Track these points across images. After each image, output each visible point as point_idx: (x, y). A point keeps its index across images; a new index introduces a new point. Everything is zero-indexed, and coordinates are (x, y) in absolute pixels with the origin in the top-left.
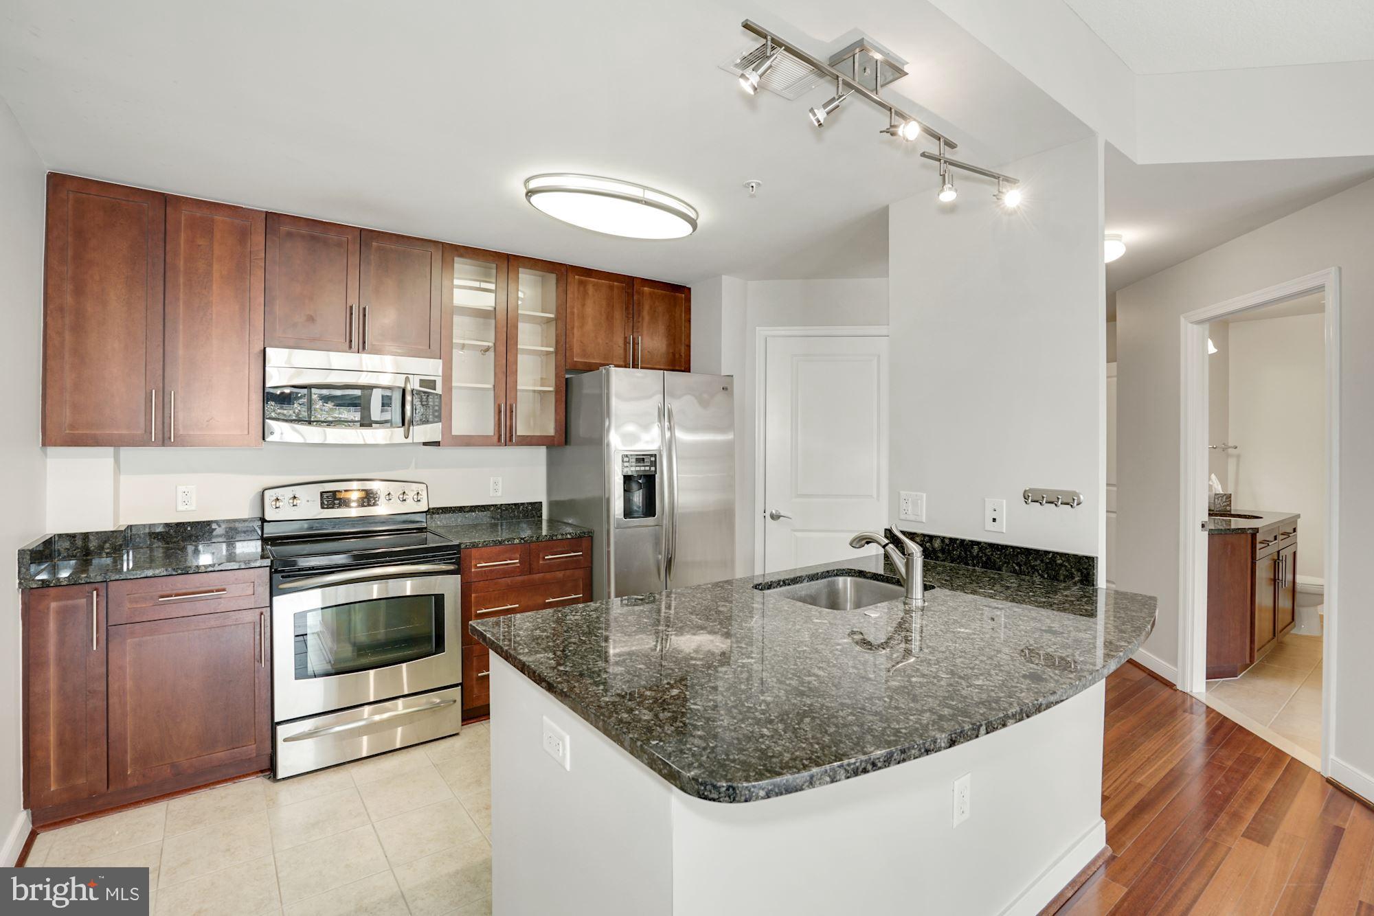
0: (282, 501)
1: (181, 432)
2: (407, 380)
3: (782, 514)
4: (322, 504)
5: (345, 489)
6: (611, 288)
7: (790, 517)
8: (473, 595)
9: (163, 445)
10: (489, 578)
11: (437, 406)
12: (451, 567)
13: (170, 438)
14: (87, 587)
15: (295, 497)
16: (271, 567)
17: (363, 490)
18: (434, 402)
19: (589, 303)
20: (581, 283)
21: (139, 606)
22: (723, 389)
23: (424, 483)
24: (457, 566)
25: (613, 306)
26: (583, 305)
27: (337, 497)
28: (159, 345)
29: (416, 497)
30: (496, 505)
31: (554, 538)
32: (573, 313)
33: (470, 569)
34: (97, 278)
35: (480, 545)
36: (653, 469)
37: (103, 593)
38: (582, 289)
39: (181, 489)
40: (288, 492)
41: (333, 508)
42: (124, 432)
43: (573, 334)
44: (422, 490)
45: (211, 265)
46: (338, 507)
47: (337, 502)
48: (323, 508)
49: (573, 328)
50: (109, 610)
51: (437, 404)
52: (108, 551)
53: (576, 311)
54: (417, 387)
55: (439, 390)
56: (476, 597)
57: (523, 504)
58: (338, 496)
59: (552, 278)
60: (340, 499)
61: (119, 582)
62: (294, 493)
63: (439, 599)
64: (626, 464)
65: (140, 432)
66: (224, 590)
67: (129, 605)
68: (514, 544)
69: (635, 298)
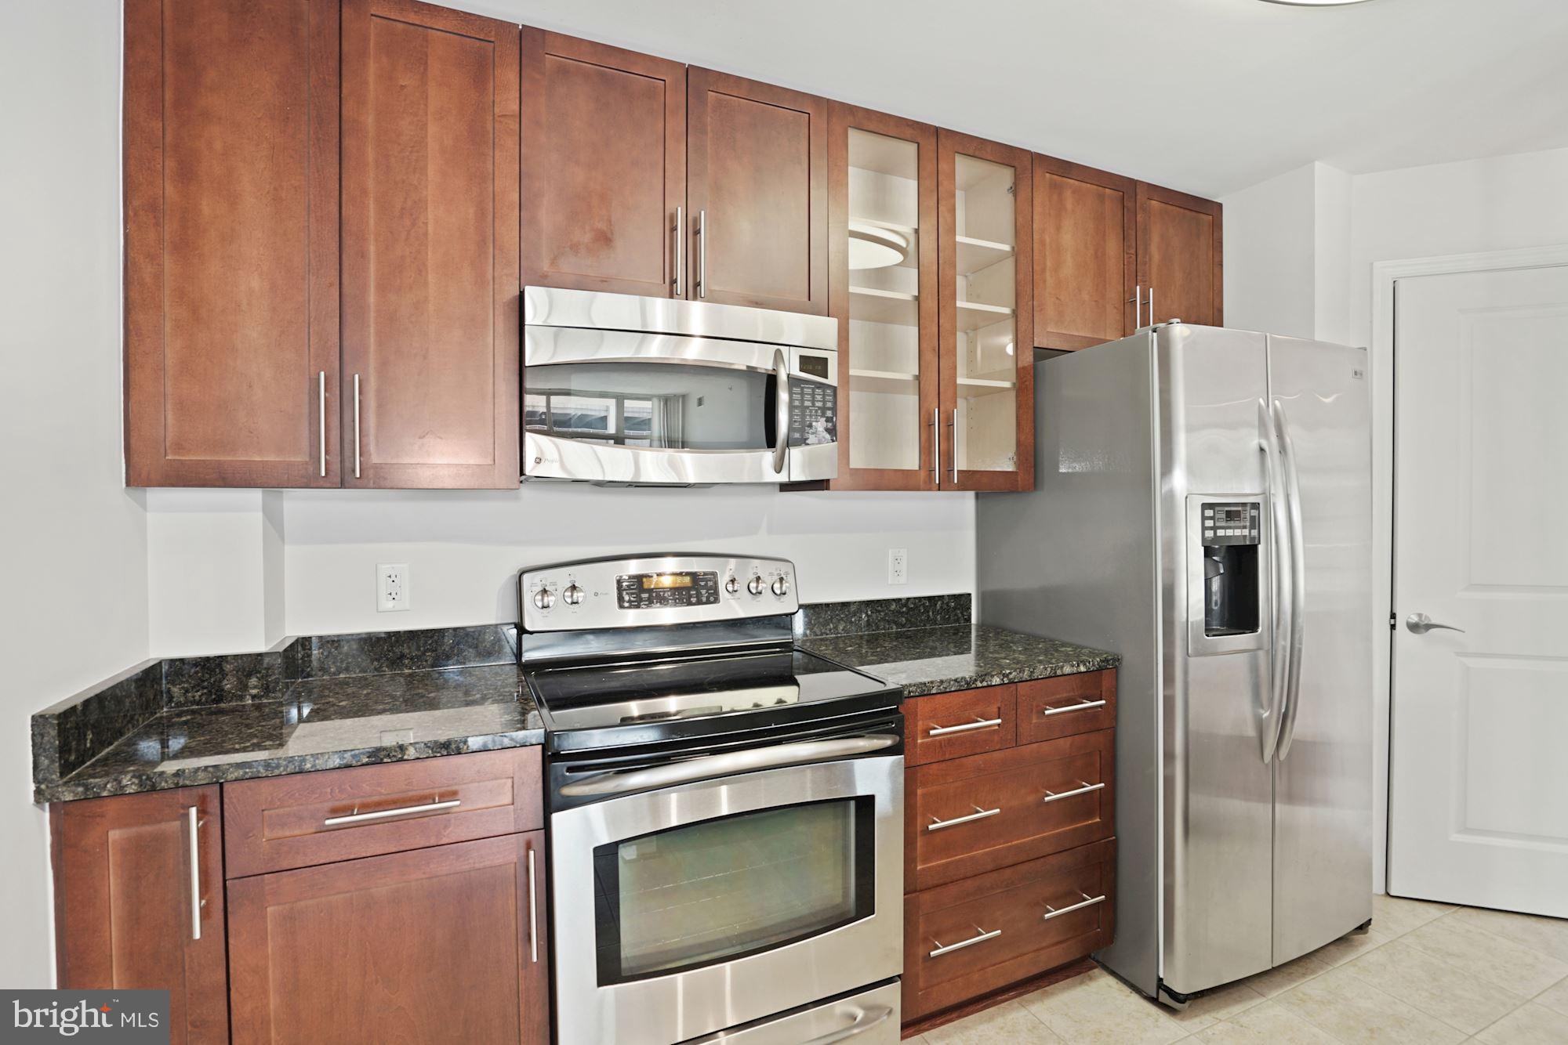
0: (552, 595)
1: (375, 459)
2: (778, 355)
3: (1434, 621)
4: (620, 599)
5: (659, 571)
6: (1101, 198)
7: (1462, 629)
8: (919, 792)
9: (342, 485)
10: (947, 757)
11: (829, 409)
12: (887, 742)
13: (354, 471)
14: (181, 796)
15: (574, 588)
16: (545, 747)
17: (687, 574)
18: (824, 402)
19: (1068, 224)
20: (1054, 187)
21: (288, 833)
22: (1356, 373)
23: (790, 562)
24: (898, 738)
25: (1104, 235)
26: (1058, 228)
27: (646, 586)
28: (331, 285)
29: (777, 586)
30: (900, 600)
31: (1059, 672)
32: (1043, 243)
33: (915, 739)
34: (218, 146)
35: (934, 691)
36: (1254, 533)
37: (214, 806)
38: (1055, 197)
39: (385, 569)
40: (563, 577)
41: (638, 607)
42: (271, 458)
43: (1045, 281)
44: (787, 574)
45: (424, 127)
46: (648, 606)
47: (645, 596)
48: (621, 607)
49: (1044, 270)
50: (227, 846)
51: (829, 405)
52: (254, 692)
53: (1048, 240)
54: (796, 371)
55: (832, 379)
56: (924, 795)
57: (941, 597)
58: (646, 584)
59: (1006, 176)
60: (650, 591)
61: (246, 783)
62: (572, 578)
63: (866, 804)
64: (1209, 523)
65: (301, 458)
66: (452, 795)
67: (268, 834)
68: (992, 686)
69: (1139, 216)
